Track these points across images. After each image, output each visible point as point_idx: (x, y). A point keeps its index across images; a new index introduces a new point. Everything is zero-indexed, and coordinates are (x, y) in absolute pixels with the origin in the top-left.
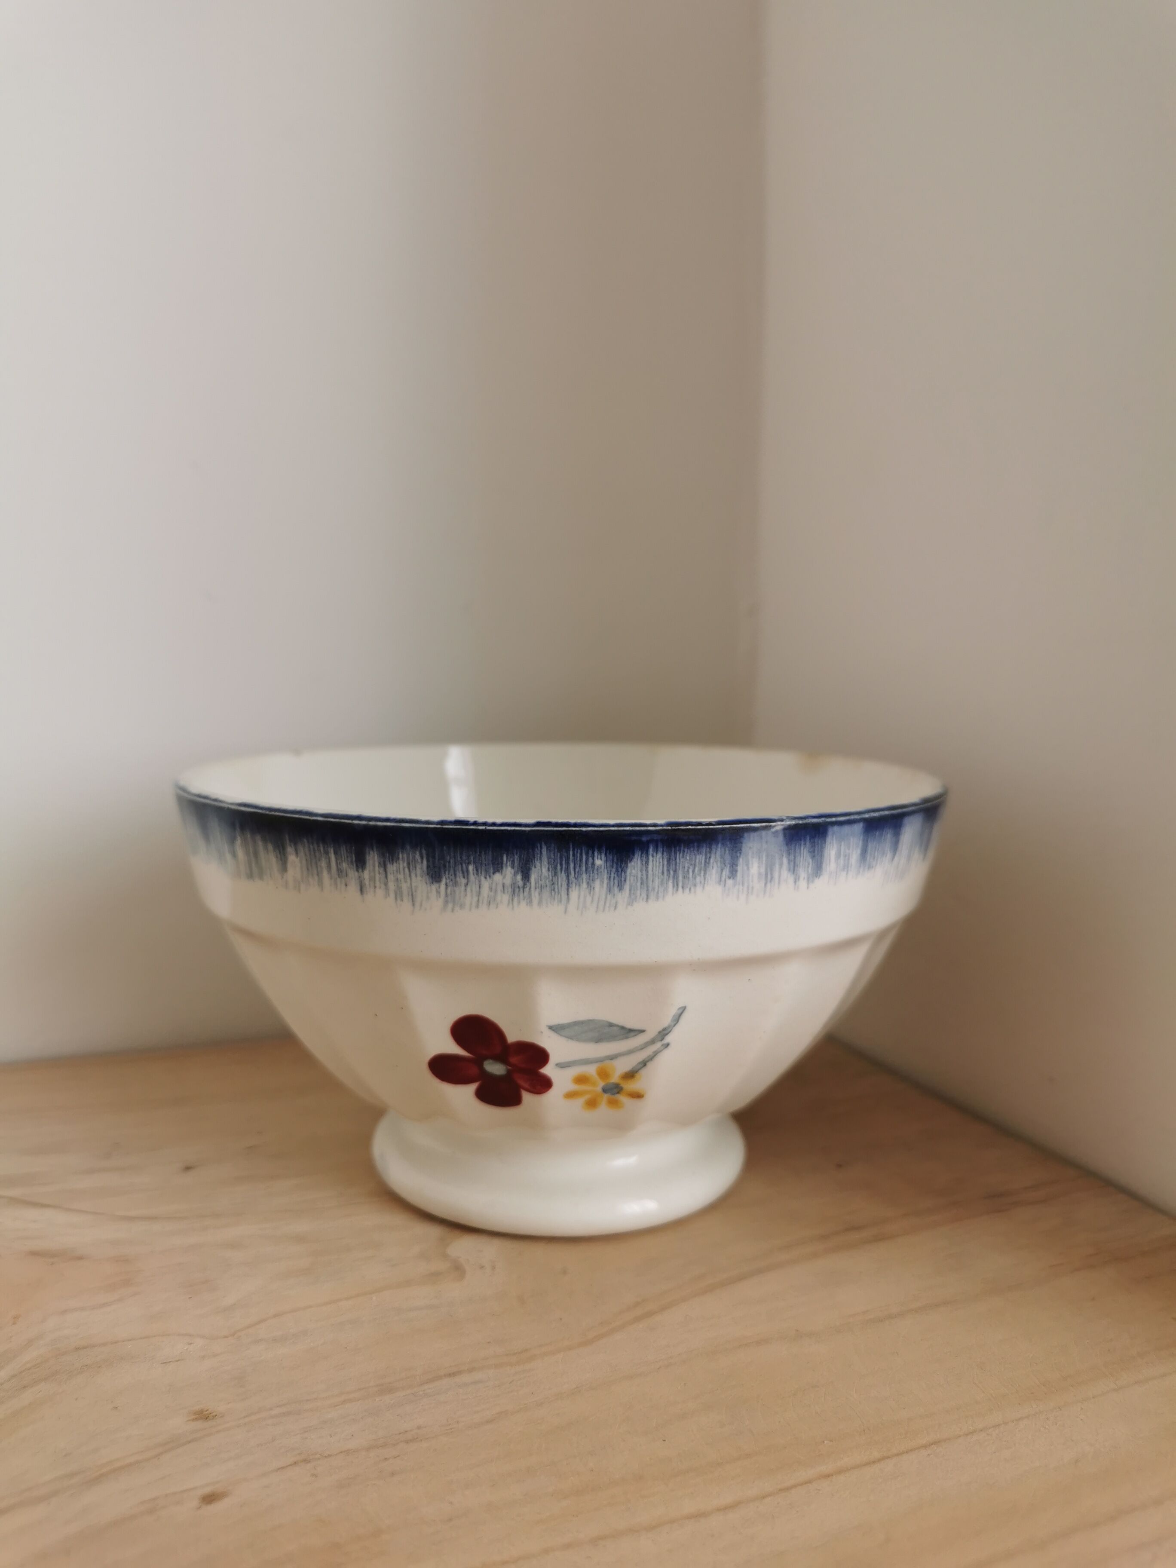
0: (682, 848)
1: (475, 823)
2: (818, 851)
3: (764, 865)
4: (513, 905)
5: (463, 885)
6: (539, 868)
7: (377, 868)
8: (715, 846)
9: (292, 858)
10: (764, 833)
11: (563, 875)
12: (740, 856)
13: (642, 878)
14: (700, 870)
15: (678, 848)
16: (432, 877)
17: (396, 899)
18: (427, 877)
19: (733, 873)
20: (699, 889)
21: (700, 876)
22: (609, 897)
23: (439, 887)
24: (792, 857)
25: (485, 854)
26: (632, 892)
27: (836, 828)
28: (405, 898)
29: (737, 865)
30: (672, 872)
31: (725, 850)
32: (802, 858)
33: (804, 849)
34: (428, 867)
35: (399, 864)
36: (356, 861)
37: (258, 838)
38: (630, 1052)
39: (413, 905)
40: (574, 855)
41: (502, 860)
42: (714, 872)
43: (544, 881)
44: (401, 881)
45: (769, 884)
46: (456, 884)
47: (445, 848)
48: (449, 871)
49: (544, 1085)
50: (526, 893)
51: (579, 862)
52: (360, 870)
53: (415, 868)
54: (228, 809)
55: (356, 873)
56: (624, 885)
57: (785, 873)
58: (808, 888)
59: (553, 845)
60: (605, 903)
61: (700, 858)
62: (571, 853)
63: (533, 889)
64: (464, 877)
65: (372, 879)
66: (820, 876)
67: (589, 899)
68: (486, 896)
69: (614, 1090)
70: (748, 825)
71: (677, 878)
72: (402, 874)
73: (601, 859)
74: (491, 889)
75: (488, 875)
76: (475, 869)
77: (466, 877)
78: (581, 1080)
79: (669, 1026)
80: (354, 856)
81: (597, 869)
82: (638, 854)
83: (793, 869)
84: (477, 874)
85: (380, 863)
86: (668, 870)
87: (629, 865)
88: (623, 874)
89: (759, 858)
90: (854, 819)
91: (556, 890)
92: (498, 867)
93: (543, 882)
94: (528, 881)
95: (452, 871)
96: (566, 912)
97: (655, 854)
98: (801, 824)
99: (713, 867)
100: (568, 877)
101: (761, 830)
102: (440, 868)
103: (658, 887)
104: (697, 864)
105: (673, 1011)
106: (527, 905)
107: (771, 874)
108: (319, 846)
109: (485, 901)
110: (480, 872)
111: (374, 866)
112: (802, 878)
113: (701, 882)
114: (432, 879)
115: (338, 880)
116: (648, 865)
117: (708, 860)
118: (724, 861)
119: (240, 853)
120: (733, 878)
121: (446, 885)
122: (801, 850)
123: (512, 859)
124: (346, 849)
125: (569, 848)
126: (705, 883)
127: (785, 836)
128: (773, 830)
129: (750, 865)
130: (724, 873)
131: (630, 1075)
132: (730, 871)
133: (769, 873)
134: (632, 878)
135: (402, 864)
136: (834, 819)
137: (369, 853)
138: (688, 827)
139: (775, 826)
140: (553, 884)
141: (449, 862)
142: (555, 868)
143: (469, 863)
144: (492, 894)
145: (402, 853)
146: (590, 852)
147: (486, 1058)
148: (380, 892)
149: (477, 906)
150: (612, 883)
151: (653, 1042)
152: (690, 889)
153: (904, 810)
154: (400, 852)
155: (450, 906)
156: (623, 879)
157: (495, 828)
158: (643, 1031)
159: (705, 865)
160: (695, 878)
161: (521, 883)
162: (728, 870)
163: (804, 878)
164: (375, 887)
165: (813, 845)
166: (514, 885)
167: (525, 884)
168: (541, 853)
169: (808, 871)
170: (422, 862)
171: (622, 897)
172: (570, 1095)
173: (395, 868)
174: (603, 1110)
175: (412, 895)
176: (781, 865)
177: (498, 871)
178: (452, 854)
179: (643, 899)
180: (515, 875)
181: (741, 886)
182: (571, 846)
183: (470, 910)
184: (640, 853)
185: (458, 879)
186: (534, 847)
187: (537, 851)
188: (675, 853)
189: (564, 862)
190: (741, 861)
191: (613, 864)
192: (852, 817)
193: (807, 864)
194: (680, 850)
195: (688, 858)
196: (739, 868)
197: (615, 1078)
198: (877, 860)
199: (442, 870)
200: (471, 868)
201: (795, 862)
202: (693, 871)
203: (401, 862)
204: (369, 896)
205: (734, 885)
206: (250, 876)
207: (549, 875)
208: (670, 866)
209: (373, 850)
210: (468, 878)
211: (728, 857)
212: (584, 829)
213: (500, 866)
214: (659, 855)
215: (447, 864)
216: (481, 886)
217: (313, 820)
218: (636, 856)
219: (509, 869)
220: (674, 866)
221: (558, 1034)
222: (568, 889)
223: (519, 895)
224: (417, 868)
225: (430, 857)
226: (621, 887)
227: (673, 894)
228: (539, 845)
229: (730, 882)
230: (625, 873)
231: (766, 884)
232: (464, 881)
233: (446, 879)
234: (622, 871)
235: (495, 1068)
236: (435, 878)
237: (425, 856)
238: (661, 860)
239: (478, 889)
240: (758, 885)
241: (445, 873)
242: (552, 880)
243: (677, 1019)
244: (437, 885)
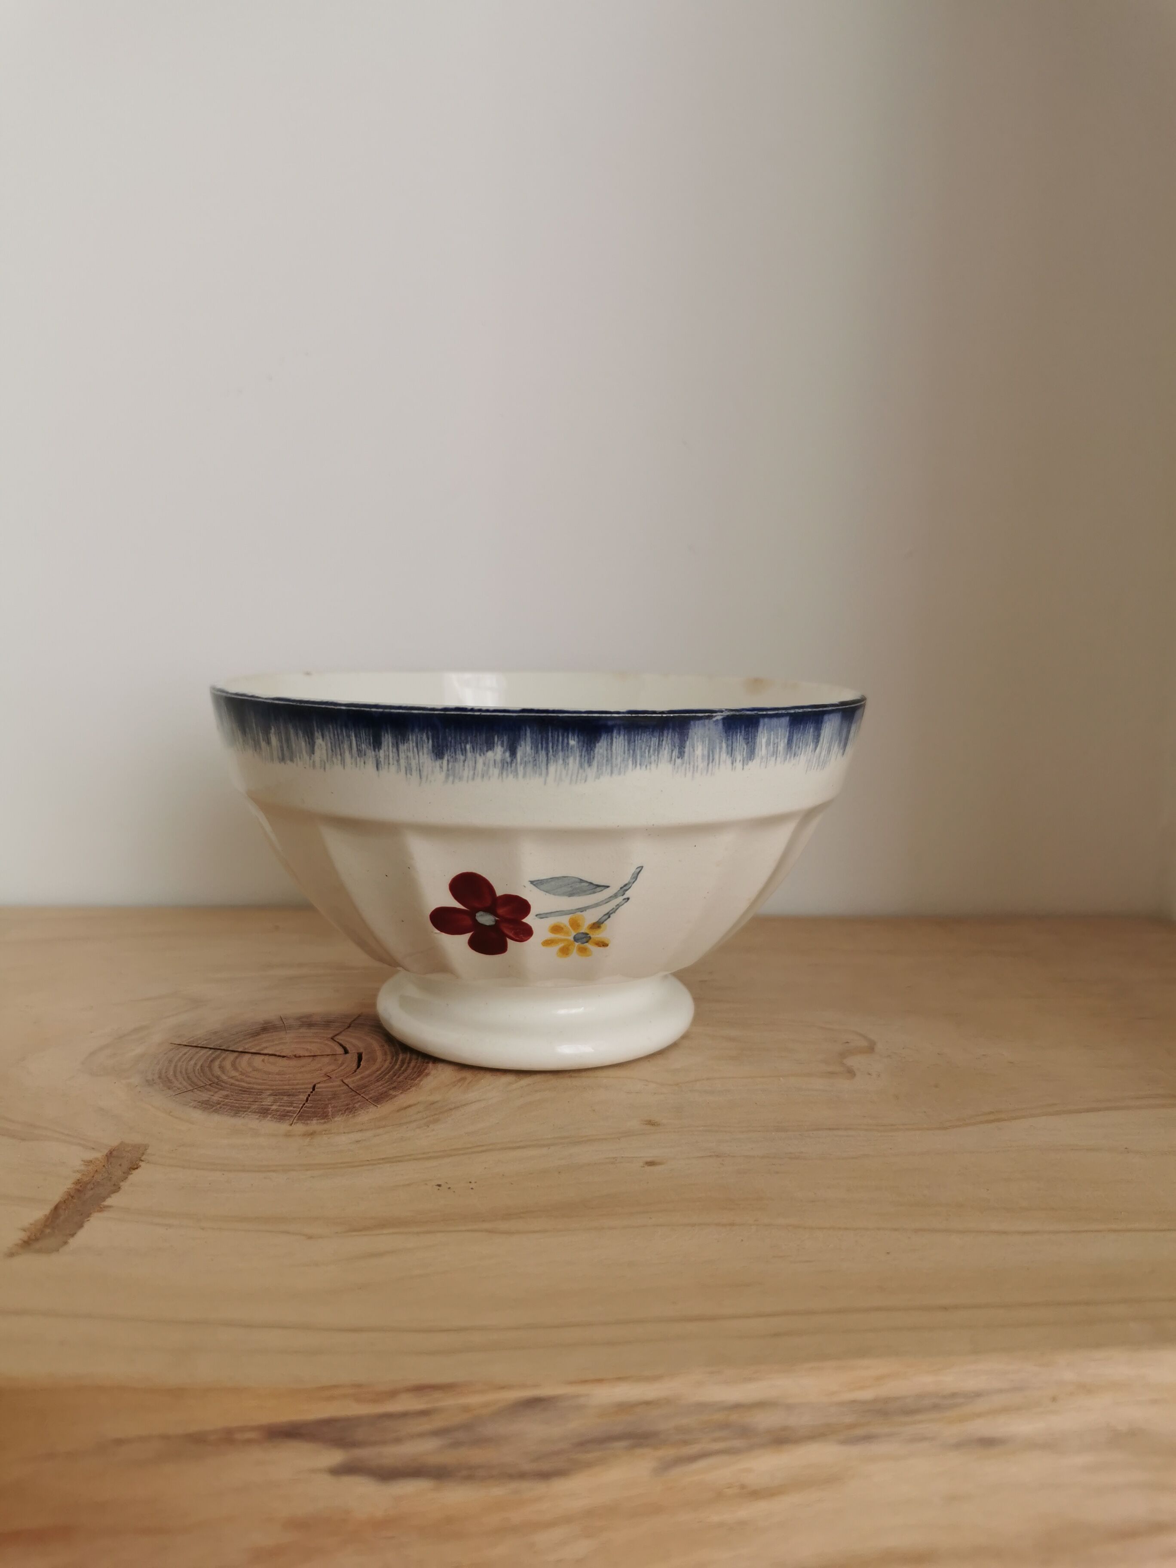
0: (640, 733)
1: (472, 710)
2: (752, 739)
3: (707, 749)
4: (502, 778)
5: (462, 761)
6: (524, 746)
7: (390, 748)
8: (667, 731)
9: (319, 741)
10: (707, 721)
11: (544, 752)
12: (687, 740)
13: (607, 757)
14: (654, 750)
15: (636, 732)
16: (436, 754)
17: (406, 774)
18: (432, 754)
19: (681, 754)
20: (653, 766)
21: (655, 756)
22: (581, 771)
23: (442, 763)
24: (730, 742)
25: (480, 735)
26: (600, 767)
27: (766, 720)
28: (414, 773)
29: (685, 748)
30: (631, 752)
31: (675, 735)
32: (738, 744)
33: (740, 736)
34: (433, 746)
35: (409, 743)
36: (373, 743)
37: (290, 726)
38: (597, 905)
39: (421, 777)
40: (552, 736)
41: (494, 739)
42: (665, 752)
43: (527, 757)
44: (410, 758)
45: (710, 765)
46: (456, 760)
47: (447, 730)
48: (450, 750)
49: (525, 933)
50: (513, 768)
51: (556, 743)
52: (377, 750)
53: (423, 747)
54: (264, 702)
55: (373, 753)
56: (592, 761)
57: (724, 755)
58: (743, 769)
59: (535, 729)
60: (577, 776)
61: (655, 741)
62: (550, 734)
63: (518, 766)
64: (462, 754)
65: (387, 757)
66: (753, 760)
67: (564, 773)
68: (480, 770)
69: (583, 938)
70: (694, 714)
71: (636, 756)
72: (411, 752)
73: (574, 741)
74: (484, 764)
75: (482, 752)
76: (471, 748)
77: (464, 755)
78: (556, 929)
79: (629, 883)
80: (371, 738)
81: (571, 749)
82: (604, 736)
83: (731, 752)
84: (474, 752)
85: (393, 744)
86: (629, 750)
87: (597, 745)
88: (592, 752)
89: (703, 742)
90: (782, 713)
91: (538, 765)
92: (490, 746)
93: (525, 759)
94: (515, 757)
95: (452, 749)
96: (545, 784)
97: (618, 737)
98: (737, 715)
99: (665, 749)
100: (547, 754)
101: (705, 719)
102: (443, 747)
103: (620, 763)
104: (652, 746)
105: (633, 870)
106: (514, 777)
107: (713, 756)
108: (342, 731)
109: (480, 775)
110: (475, 749)
111: (388, 747)
112: (738, 761)
113: (655, 761)
114: (436, 756)
115: (358, 759)
116: (612, 745)
117: (661, 743)
118: (674, 743)
119: (274, 740)
120: (682, 758)
121: (448, 761)
122: (737, 736)
123: (502, 740)
124: (365, 733)
125: (549, 730)
126: (658, 762)
127: (724, 724)
128: (714, 719)
129: (696, 748)
130: (674, 754)
131: (597, 925)
132: (679, 752)
133: (711, 755)
134: (599, 757)
135: (412, 744)
136: (765, 713)
137: (384, 736)
138: (645, 715)
139: (716, 716)
140: (535, 760)
141: (451, 742)
142: (537, 747)
143: (467, 743)
144: (485, 768)
145: (412, 735)
146: (566, 734)
147: (478, 910)
148: (393, 768)
149: (473, 779)
150: (583, 760)
151: (616, 896)
152: (646, 767)
153: (825, 709)
154: (410, 735)
155: (451, 778)
156: (592, 757)
157: (488, 714)
158: (608, 887)
159: (658, 746)
160: (651, 757)
161: (509, 760)
162: (677, 751)
163: (740, 761)
164: (389, 764)
165: (747, 733)
166: (503, 761)
167: (512, 761)
168: (526, 735)
169: (743, 755)
170: (428, 742)
171: (591, 772)
172: (547, 943)
173: (405, 747)
174: (575, 956)
175: (420, 770)
176: (721, 748)
177: (490, 749)
178: (453, 736)
179: (608, 773)
180: (504, 752)
181: (688, 765)
182: (550, 729)
183: (468, 781)
184: (606, 736)
185: (457, 756)
186: (519, 729)
187: (522, 733)
188: (635, 736)
189: (544, 742)
190: (688, 743)
191: (584, 744)
192: (780, 712)
193: (742, 749)
194: (638, 734)
195: (645, 740)
196: (687, 750)
197: (584, 929)
198: (802, 749)
199: (445, 748)
200: (468, 747)
201: (732, 748)
202: (649, 751)
203: (411, 742)
204: (384, 772)
205: (683, 763)
206: (282, 759)
207: (532, 753)
208: (630, 746)
209: (388, 733)
210: (465, 756)
211: (677, 741)
212: (560, 715)
213: (492, 745)
214: (622, 737)
215: (449, 744)
216: (477, 762)
217: (337, 709)
218: (603, 738)
219: (500, 747)
220: (633, 747)
221: (538, 888)
222: (547, 765)
223: (507, 770)
224: (424, 748)
225: (435, 738)
226: (590, 763)
227: (632, 770)
228: (524, 729)
229: (679, 761)
230: (594, 751)
231: (708, 764)
232: (462, 758)
233: (448, 756)
234: (591, 750)
235: (486, 919)
236: (439, 755)
237: (430, 738)
238: (623, 741)
239: (474, 765)
240: (701, 764)
241: (447, 750)
242: (534, 757)
243: (635, 876)
244: (441, 761)
